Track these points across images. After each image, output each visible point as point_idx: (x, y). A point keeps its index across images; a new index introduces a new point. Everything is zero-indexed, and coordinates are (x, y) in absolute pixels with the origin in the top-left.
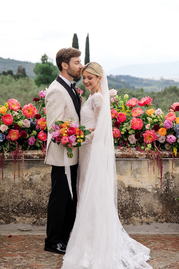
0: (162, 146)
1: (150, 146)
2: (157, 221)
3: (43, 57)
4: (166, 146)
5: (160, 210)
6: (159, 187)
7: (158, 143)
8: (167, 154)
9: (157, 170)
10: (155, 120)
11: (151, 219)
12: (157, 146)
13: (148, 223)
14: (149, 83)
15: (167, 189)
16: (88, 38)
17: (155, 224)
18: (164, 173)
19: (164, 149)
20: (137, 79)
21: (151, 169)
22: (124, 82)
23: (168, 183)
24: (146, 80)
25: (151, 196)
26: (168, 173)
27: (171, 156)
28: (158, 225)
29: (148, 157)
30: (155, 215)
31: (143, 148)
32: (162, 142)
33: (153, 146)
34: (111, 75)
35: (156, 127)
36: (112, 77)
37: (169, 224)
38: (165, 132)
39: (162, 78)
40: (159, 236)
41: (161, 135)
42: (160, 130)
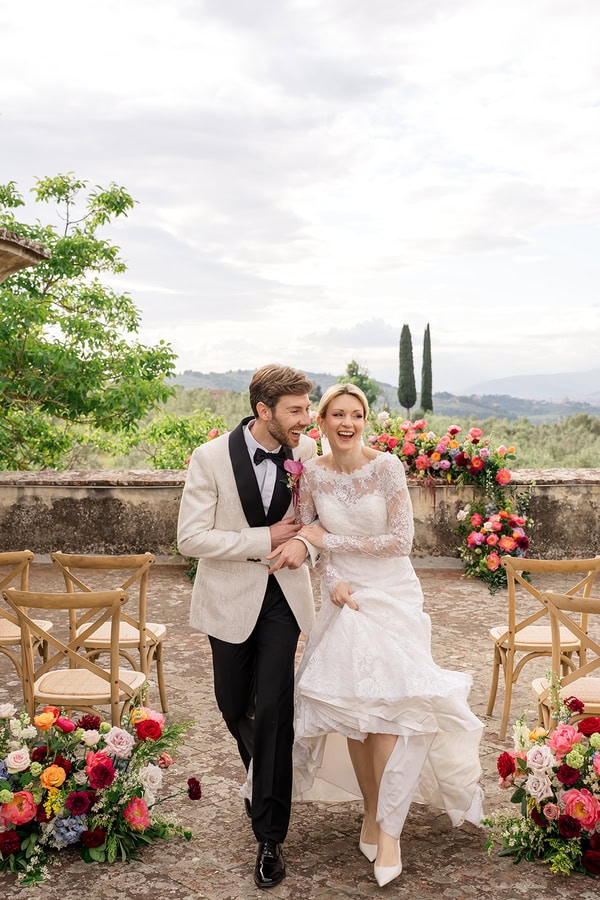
0: (436, 473)
1: (422, 472)
2: (431, 554)
3: (350, 366)
4: (441, 473)
5: (434, 543)
6: (433, 517)
7: (431, 469)
8: (441, 480)
9: (430, 498)
10: (429, 445)
11: (425, 552)
12: (431, 473)
13: (421, 557)
14: (542, 408)
15: (442, 520)
16: (427, 333)
17: (429, 558)
18: (437, 502)
19: (439, 476)
20: (522, 401)
21: (422, 497)
22: (498, 407)
23: (443, 513)
24: (538, 403)
25: (424, 527)
26: (442, 502)
27: (444, 483)
28: (432, 558)
29: (419, 484)
30: (429, 547)
31: (415, 474)
32: (437, 468)
33: (426, 473)
34: (474, 395)
35: (430, 452)
36: (475, 399)
37: (445, 558)
38: (439, 457)
39: (567, 399)
40: (433, 570)
41: (436, 461)
42: (433, 455)
